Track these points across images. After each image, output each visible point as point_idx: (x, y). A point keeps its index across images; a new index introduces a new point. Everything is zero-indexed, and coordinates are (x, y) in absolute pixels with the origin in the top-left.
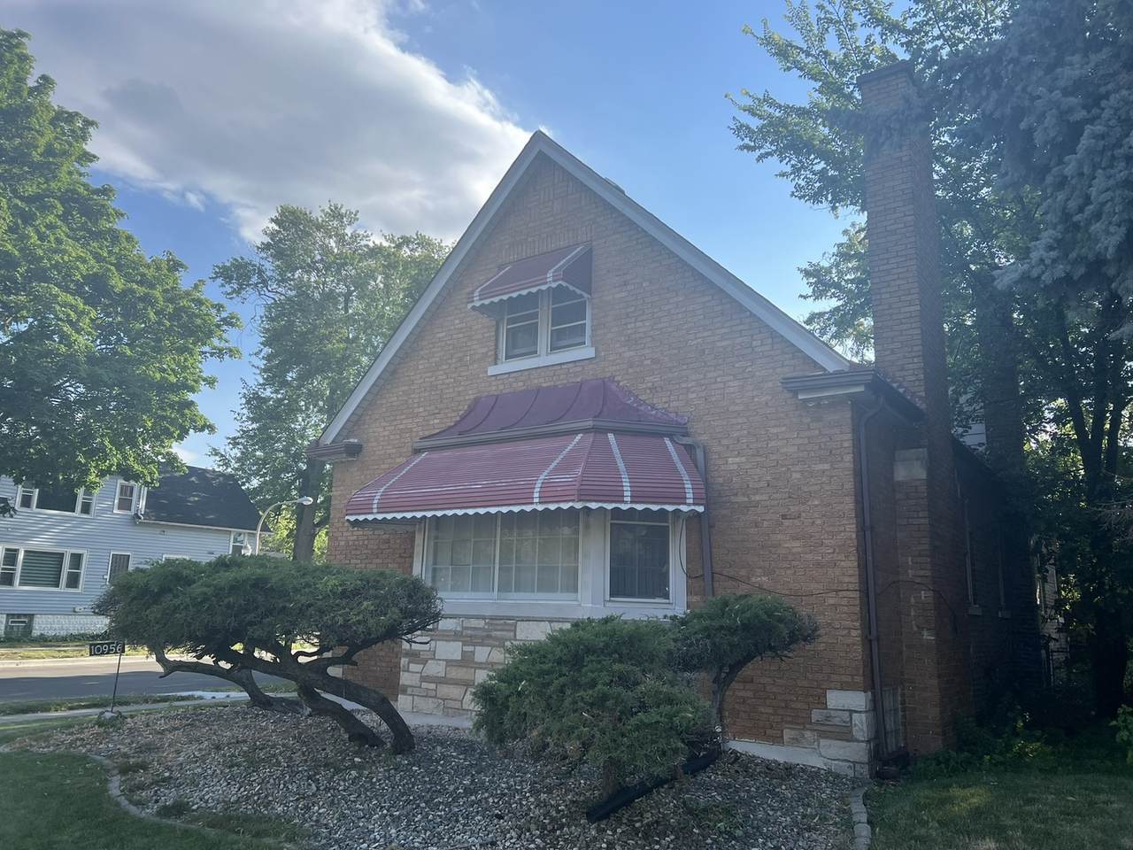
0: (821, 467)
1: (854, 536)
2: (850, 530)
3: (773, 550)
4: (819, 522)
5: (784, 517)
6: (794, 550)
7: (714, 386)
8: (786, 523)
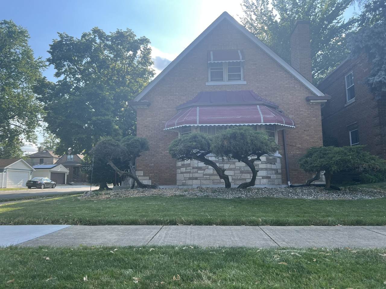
0: (314, 119)
1: (322, 135)
2: (321, 134)
3: (302, 139)
4: (313, 132)
5: (305, 131)
6: (307, 139)
7: (284, 96)
8: (305, 132)
